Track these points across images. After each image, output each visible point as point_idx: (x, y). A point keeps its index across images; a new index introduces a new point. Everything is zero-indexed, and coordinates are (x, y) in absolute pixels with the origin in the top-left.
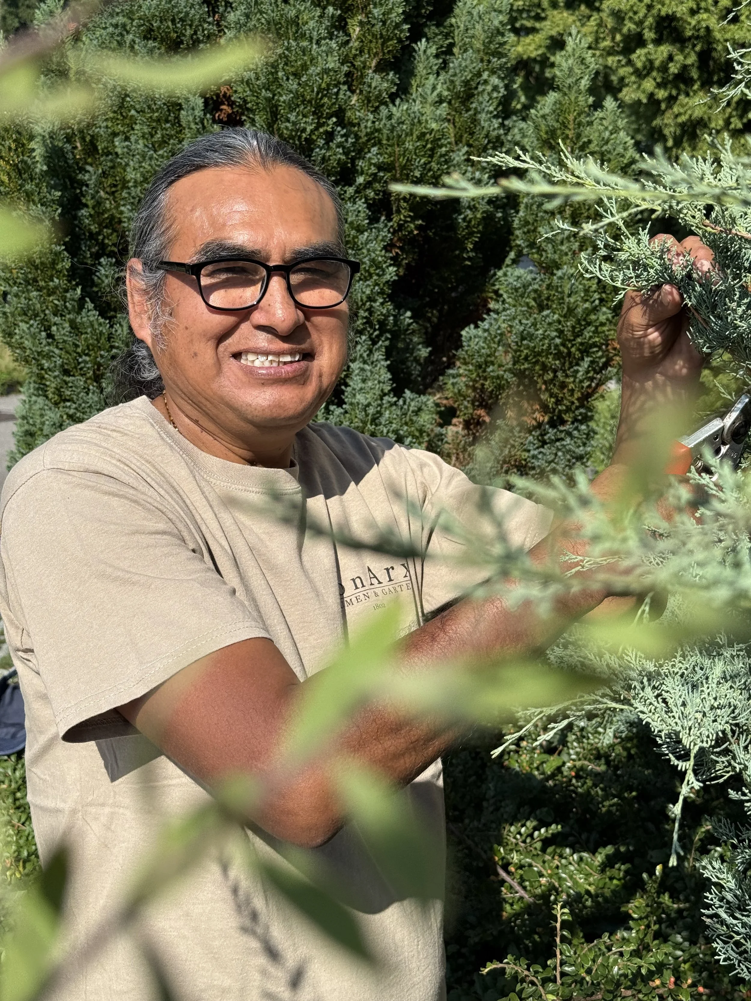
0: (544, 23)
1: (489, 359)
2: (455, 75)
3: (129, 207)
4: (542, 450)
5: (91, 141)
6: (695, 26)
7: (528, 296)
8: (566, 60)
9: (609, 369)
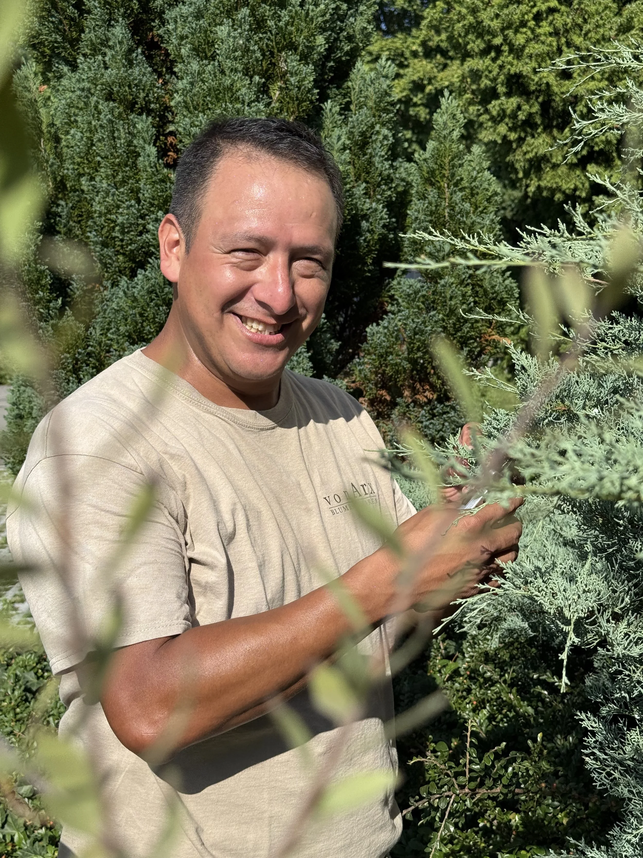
0: (407, 70)
1: (389, 350)
2: (354, 127)
3: (94, 233)
4: (432, 421)
5: (61, 181)
6: (537, 82)
7: (418, 301)
8: (441, 117)
9: (483, 356)
